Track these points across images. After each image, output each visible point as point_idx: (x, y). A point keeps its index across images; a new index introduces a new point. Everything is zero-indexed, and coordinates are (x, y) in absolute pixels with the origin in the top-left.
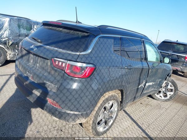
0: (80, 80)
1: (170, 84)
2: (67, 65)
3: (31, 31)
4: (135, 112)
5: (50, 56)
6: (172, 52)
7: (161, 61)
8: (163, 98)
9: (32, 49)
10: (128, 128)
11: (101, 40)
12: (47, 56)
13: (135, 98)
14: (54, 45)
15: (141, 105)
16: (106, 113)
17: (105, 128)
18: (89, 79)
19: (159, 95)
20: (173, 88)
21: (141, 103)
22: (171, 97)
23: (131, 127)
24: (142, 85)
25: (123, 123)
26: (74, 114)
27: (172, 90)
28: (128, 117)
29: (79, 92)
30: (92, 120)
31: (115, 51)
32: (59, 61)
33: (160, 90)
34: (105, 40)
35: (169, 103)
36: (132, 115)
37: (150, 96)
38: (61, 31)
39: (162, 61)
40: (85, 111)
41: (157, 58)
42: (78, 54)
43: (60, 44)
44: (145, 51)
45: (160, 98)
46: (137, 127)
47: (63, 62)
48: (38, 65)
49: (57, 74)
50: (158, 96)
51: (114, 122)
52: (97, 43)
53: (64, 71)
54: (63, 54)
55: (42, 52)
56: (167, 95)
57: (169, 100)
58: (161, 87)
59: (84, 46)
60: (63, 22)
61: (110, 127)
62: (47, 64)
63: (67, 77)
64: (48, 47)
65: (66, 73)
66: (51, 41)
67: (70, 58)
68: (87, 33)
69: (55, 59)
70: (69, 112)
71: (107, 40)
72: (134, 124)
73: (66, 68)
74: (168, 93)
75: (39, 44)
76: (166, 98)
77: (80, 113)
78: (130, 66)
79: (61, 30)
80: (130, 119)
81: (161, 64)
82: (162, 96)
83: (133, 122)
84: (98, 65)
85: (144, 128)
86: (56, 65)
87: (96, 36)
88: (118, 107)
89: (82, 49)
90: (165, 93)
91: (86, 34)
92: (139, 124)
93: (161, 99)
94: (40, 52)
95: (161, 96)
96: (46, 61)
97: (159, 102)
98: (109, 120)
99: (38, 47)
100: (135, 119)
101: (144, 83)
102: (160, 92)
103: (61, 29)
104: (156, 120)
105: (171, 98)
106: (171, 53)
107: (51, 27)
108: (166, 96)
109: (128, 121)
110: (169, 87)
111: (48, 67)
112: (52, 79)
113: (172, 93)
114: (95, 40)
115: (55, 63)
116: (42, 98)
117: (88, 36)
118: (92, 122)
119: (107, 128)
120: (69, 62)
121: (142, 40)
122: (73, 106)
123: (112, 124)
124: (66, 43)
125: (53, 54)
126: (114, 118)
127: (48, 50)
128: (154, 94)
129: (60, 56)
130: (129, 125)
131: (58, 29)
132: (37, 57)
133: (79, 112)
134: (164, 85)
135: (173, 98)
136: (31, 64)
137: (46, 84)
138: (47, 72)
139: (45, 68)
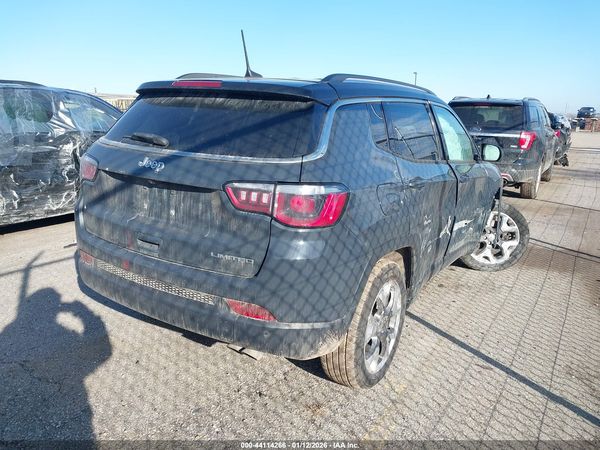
0: (319, 233)
1: (506, 218)
2: (277, 196)
3: (52, 120)
4: (434, 310)
5: (220, 179)
6: (481, 132)
7: (476, 158)
8: (494, 261)
9: (149, 169)
10: (435, 353)
11: (344, 114)
12: (211, 180)
13: (433, 268)
14: (220, 149)
15: (443, 290)
16: (379, 317)
17: (380, 361)
18: (338, 227)
19: (483, 255)
20: (515, 228)
21: (441, 286)
22: (513, 255)
23: (439, 348)
24: (446, 230)
25: (416, 344)
26: (313, 329)
27: (512, 235)
28: (422, 326)
29: (320, 267)
30: (354, 340)
31: (378, 143)
32: (250, 191)
33: (482, 239)
34: (352, 114)
35: (510, 272)
36: (428, 319)
37: (460, 263)
38: (221, 107)
39: (478, 157)
40: (339, 317)
41: (464, 151)
42: (298, 161)
43: (238, 142)
44: (440, 133)
45: (487, 262)
46: (454, 347)
47: (261, 193)
48: (173, 212)
49: (249, 226)
50: (479, 258)
51: (397, 341)
52: (336, 123)
53: (271, 216)
54: (260, 169)
55: (188, 171)
56: (502, 249)
57: (509, 263)
58: (485, 231)
59: (306, 139)
60: (224, 79)
61: (391, 357)
62: (208, 205)
63: (283, 231)
64: (201, 155)
65: (276, 220)
66: (203, 139)
67: (281, 176)
68: (306, 100)
69: (236, 185)
70: (297, 326)
71: (356, 114)
72: (446, 340)
73: (276, 205)
74: (506, 245)
75: (168, 152)
76: (501, 261)
77: (327, 325)
78: (418, 178)
79: (222, 104)
80: (428, 331)
81: (476, 165)
82: (491, 256)
83: (441, 337)
84: (353, 184)
85: (474, 345)
86: (243, 202)
87: (328, 107)
88: (402, 299)
89: (303, 148)
90: (498, 247)
91: (303, 105)
92: (457, 338)
93: (489, 266)
94: (181, 172)
95: (486, 258)
96: (204, 196)
97: (485, 274)
98: (388, 339)
99: (166, 160)
100: (442, 329)
101: (450, 222)
102: (483, 245)
103: (220, 100)
104: (494, 319)
105: (515, 257)
106: (479, 134)
107: (181, 98)
108: (499, 254)
109: (426, 337)
110: (505, 228)
111: (214, 211)
112: (235, 243)
113: (515, 243)
114: (330, 117)
115: (238, 196)
116: (211, 303)
117: (310, 110)
118: (354, 346)
119: (385, 360)
120: (280, 189)
121: (427, 105)
122: (308, 308)
123: (394, 348)
124: (253, 137)
125: (229, 173)
126: (396, 329)
127: (206, 163)
128: (469, 254)
129: (252, 175)
130: (434, 345)
131: (208, 100)
132: (165, 191)
133: (326, 321)
134: (490, 223)
135: (518, 257)
136: (142, 215)
137: (217, 261)
138: (212, 227)
139: (204, 218)
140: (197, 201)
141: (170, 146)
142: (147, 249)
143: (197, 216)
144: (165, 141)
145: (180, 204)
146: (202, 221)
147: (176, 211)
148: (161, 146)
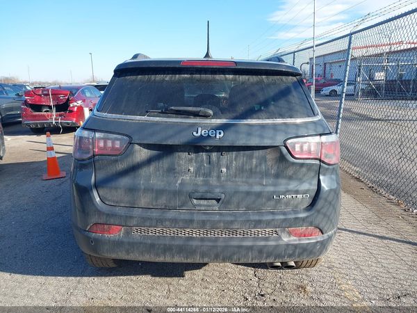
12: (273, 139)
48: (224, 170)
49: (304, 170)
53: (320, 160)
55: (249, 135)
62: (262, 159)
65: (322, 162)
96: (258, 153)
111: (269, 163)
116: (275, 235)
136: (187, 178)
137: (279, 201)
138: (266, 175)
139: (258, 170)
140: (251, 157)
141: (215, 116)
142: (204, 206)
143: (251, 169)
144: (211, 112)
145: (231, 162)
146: (256, 173)
147: (228, 168)
148: (206, 116)
